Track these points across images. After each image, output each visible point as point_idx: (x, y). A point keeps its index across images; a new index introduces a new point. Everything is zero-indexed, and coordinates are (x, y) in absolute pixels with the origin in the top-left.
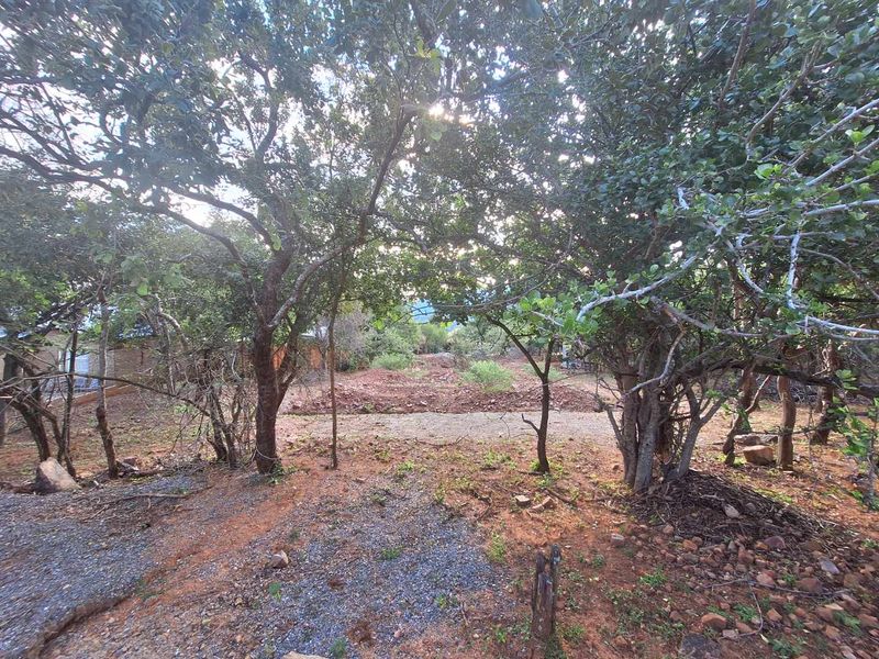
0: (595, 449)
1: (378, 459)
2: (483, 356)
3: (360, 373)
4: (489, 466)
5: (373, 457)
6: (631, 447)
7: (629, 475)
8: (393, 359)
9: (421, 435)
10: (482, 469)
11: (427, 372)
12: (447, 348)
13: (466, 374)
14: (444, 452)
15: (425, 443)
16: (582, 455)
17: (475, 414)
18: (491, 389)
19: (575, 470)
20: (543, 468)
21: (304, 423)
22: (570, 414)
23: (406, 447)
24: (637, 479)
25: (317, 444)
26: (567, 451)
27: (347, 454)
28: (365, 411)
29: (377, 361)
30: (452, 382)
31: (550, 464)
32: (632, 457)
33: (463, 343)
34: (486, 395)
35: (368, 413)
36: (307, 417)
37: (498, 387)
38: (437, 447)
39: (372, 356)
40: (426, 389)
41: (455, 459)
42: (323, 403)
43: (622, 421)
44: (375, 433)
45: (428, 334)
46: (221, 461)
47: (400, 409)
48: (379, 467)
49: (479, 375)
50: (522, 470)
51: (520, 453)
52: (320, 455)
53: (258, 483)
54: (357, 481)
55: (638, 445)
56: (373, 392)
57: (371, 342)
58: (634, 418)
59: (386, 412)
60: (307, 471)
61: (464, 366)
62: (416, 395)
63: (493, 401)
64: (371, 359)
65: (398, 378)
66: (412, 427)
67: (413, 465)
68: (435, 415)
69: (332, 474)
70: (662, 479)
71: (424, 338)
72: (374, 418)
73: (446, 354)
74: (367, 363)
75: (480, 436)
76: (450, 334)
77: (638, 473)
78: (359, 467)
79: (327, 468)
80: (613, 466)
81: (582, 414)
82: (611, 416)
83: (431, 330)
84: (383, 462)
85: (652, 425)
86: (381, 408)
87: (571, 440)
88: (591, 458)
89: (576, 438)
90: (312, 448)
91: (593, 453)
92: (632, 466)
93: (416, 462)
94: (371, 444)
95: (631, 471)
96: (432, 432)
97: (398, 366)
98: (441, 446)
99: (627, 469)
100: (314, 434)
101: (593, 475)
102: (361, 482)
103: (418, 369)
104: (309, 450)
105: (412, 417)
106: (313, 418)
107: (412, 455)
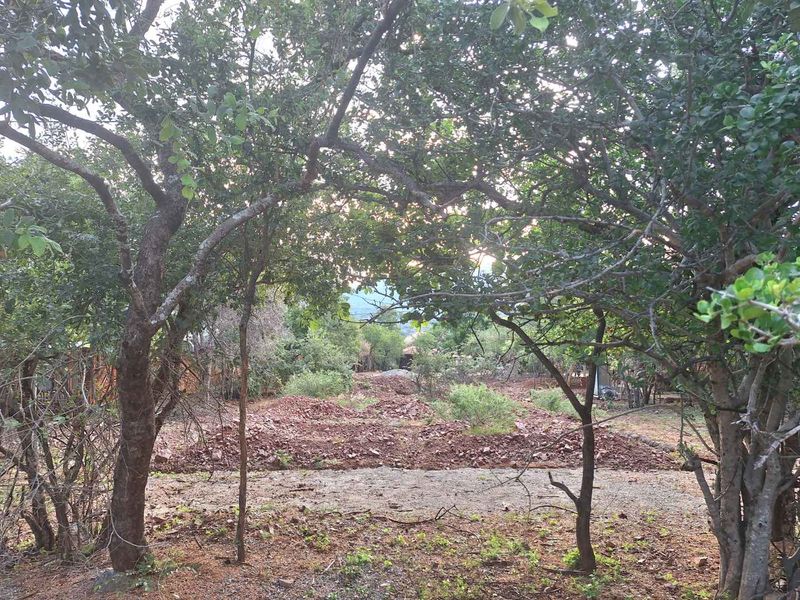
0: (664, 533)
1: (311, 546)
2: (463, 376)
3: (266, 403)
4: (495, 558)
5: (302, 542)
6: (733, 529)
7: (730, 576)
8: (320, 379)
9: (377, 506)
10: (486, 564)
11: (375, 401)
12: (405, 362)
13: (438, 404)
14: (418, 535)
15: (384, 519)
16: (644, 543)
17: (459, 471)
18: (482, 429)
19: (638, 567)
20: (585, 564)
21: (177, 485)
22: (614, 474)
23: (354, 525)
24: (744, 582)
25: (207, 521)
26: (620, 535)
27: (259, 537)
28: (278, 466)
29: (294, 384)
30: (417, 417)
31: (598, 557)
32: (735, 546)
33: (431, 355)
34: (475, 439)
35: (282, 468)
36: (182, 476)
37: (495, 427)
38: (406, 527)
39: (285, 375)
40: (376, 428)
41: (437, 546)
42: (207, 452)
43: (718, 486)
44: (298, 503)
45: (374, 340)
46: (42, 551)
47: (335, 461)
48: (313, 561)
49: (463, 407)
50: (551, 567)
51: (543, 538)
52: (212, 540)
53: (113, 587)
54: (280, 585)
55: (743, 526)
56: (290, 434)
57: (284, 353)
58: (737, 481)
59: (315, 467)
60: (197, 567)
61: (433, 394)
62: (361, 439)
63: (486, 449)
64: (285, 380)
65: (328, 410)
66: (359, 492)
67: (369, 557)
68: (395, 472)
69: (236, 572)
70: (782, 583)
71: (368, 346)
72: (295, 477)
73: (402, 373)
74: (277, 385)
75: (474, 509)
76: (408, 340)
77: (746, 574)
78: (280, 560)
79: (228, 562)
80: (697, 560)
81: (634, 475)
82: (701, 479)
83: (378, 334)
84: (320, 551)
85: (768, 495)
86: (303, 460)
87: (623, 516)
88: (661, 547)
89: (631, 514)
90: (200, 529)
91: (661, 538)
92: (733, 562)
93: (374, 552)
94: (295, 521)
95: (733, 569)
96: (394, 501)
97: (330, 390)
98: (412, 525)
99: (726, 566)
100: (197, 505)
101: (668, 576)
102: (287, 587)
103: (361, 396)
104: (194, 531)
105: (358, 475)
106: (192, 477)
107: (366, 540)
